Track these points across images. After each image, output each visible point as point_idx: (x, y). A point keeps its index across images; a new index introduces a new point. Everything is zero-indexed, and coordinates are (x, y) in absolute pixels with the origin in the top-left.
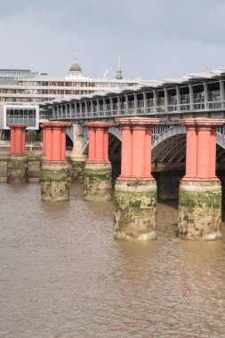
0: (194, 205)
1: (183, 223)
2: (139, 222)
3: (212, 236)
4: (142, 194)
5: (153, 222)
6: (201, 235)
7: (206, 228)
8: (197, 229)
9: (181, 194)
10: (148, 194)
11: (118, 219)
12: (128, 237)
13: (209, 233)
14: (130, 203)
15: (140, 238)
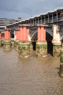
0: (40, 48)
1: (37, 53)
2: (25, 53)
3: (45, 56)
4: (25, 45)
5: (29, 52)
6: (42, 56)
7: (43, 54)
8: (40, 54)
9: (36, 45)
10: (27, 45)
11: (19, 52)
12: (22, 57)
13: (44, 55)
14: (22, 47)
15: (25, 57)
